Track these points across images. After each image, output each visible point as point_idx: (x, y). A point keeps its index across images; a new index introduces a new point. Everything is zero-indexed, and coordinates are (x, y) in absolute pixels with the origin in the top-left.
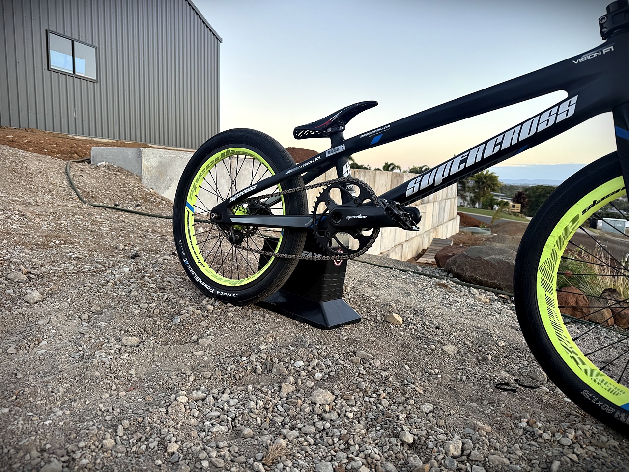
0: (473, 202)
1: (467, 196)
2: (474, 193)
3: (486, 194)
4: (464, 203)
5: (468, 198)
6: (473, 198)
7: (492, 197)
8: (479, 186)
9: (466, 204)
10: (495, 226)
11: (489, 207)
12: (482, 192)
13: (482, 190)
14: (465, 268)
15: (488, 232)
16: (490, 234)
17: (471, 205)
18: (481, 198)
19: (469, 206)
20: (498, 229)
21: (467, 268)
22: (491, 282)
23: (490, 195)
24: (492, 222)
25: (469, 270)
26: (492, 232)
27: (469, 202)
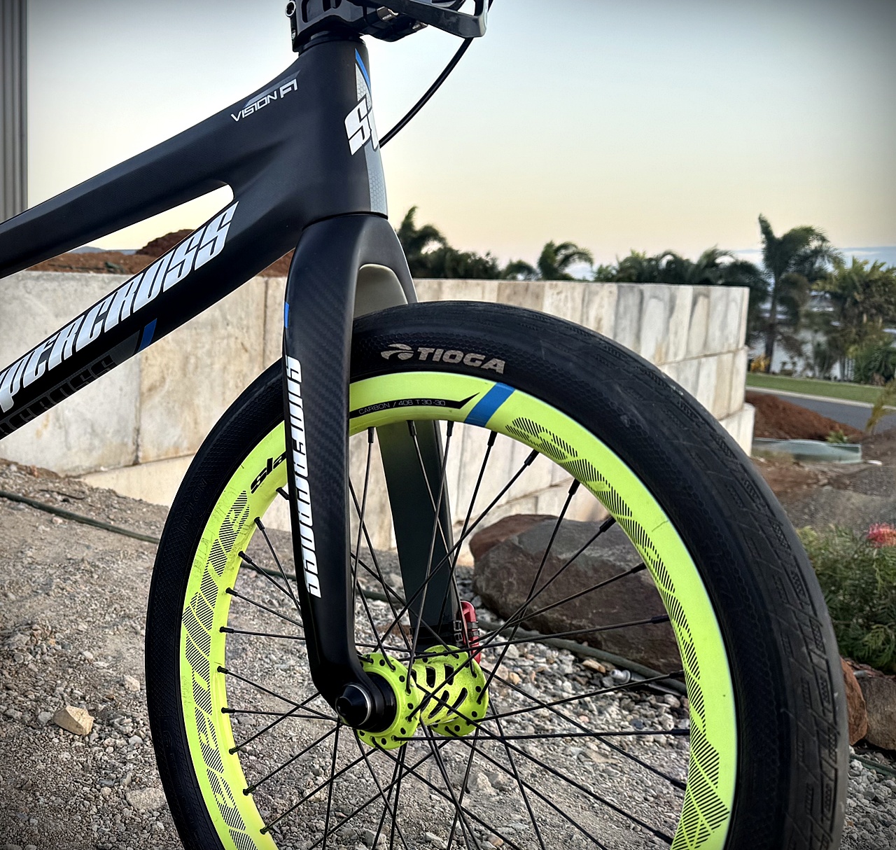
0: (823, 360)
1: (803, 342)
2: (827, 333)
3: (866, 333)
4: (794, 364)
5: (808, 349)
6: (824, 347)
7: (887, 344)
8: (843, 309)
9: (799, 368)
10: (879, 436)
11: (877, 377)
12: (854, 330)
13: (855, 322)
14: (505, 583)
15: (854, 455)
16: (859, 461)
17: (817, 369)
18: (852, 349)
19: (810, 374)
20: (885, 446)
21: (511, 584)
22: (571, 624)
23: (881, 338)
24: (871, 424)
25: (515, 587)
26: (866, 455)
27: (812, 361)
